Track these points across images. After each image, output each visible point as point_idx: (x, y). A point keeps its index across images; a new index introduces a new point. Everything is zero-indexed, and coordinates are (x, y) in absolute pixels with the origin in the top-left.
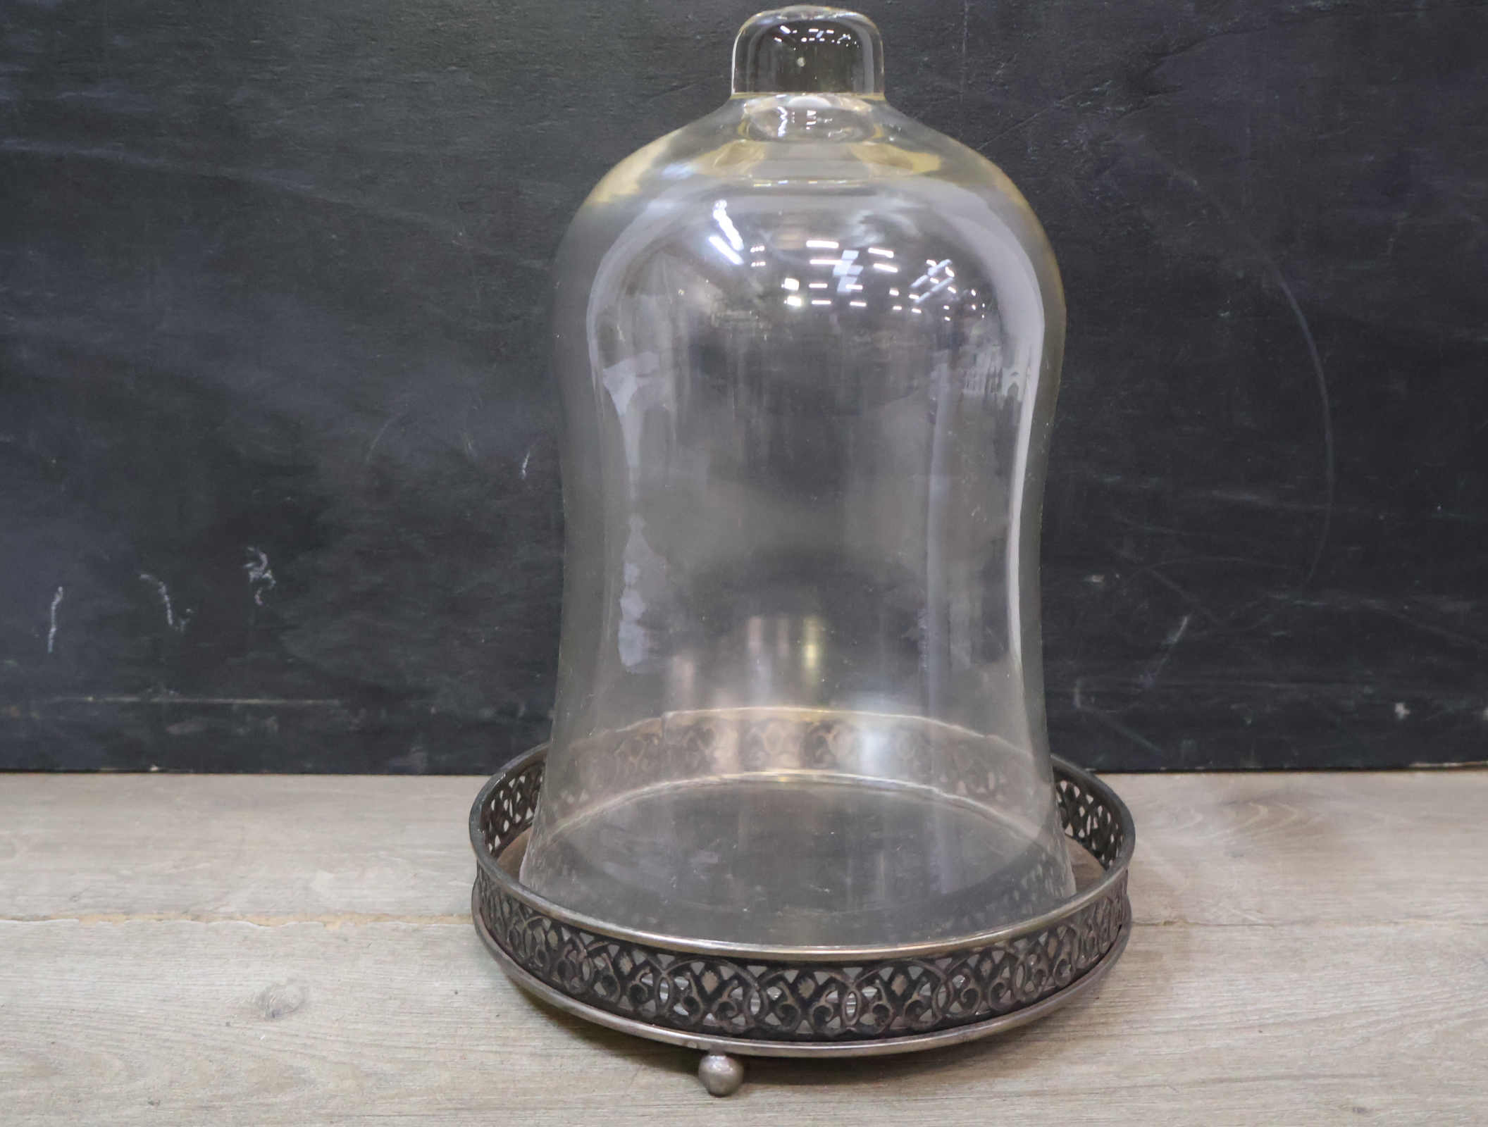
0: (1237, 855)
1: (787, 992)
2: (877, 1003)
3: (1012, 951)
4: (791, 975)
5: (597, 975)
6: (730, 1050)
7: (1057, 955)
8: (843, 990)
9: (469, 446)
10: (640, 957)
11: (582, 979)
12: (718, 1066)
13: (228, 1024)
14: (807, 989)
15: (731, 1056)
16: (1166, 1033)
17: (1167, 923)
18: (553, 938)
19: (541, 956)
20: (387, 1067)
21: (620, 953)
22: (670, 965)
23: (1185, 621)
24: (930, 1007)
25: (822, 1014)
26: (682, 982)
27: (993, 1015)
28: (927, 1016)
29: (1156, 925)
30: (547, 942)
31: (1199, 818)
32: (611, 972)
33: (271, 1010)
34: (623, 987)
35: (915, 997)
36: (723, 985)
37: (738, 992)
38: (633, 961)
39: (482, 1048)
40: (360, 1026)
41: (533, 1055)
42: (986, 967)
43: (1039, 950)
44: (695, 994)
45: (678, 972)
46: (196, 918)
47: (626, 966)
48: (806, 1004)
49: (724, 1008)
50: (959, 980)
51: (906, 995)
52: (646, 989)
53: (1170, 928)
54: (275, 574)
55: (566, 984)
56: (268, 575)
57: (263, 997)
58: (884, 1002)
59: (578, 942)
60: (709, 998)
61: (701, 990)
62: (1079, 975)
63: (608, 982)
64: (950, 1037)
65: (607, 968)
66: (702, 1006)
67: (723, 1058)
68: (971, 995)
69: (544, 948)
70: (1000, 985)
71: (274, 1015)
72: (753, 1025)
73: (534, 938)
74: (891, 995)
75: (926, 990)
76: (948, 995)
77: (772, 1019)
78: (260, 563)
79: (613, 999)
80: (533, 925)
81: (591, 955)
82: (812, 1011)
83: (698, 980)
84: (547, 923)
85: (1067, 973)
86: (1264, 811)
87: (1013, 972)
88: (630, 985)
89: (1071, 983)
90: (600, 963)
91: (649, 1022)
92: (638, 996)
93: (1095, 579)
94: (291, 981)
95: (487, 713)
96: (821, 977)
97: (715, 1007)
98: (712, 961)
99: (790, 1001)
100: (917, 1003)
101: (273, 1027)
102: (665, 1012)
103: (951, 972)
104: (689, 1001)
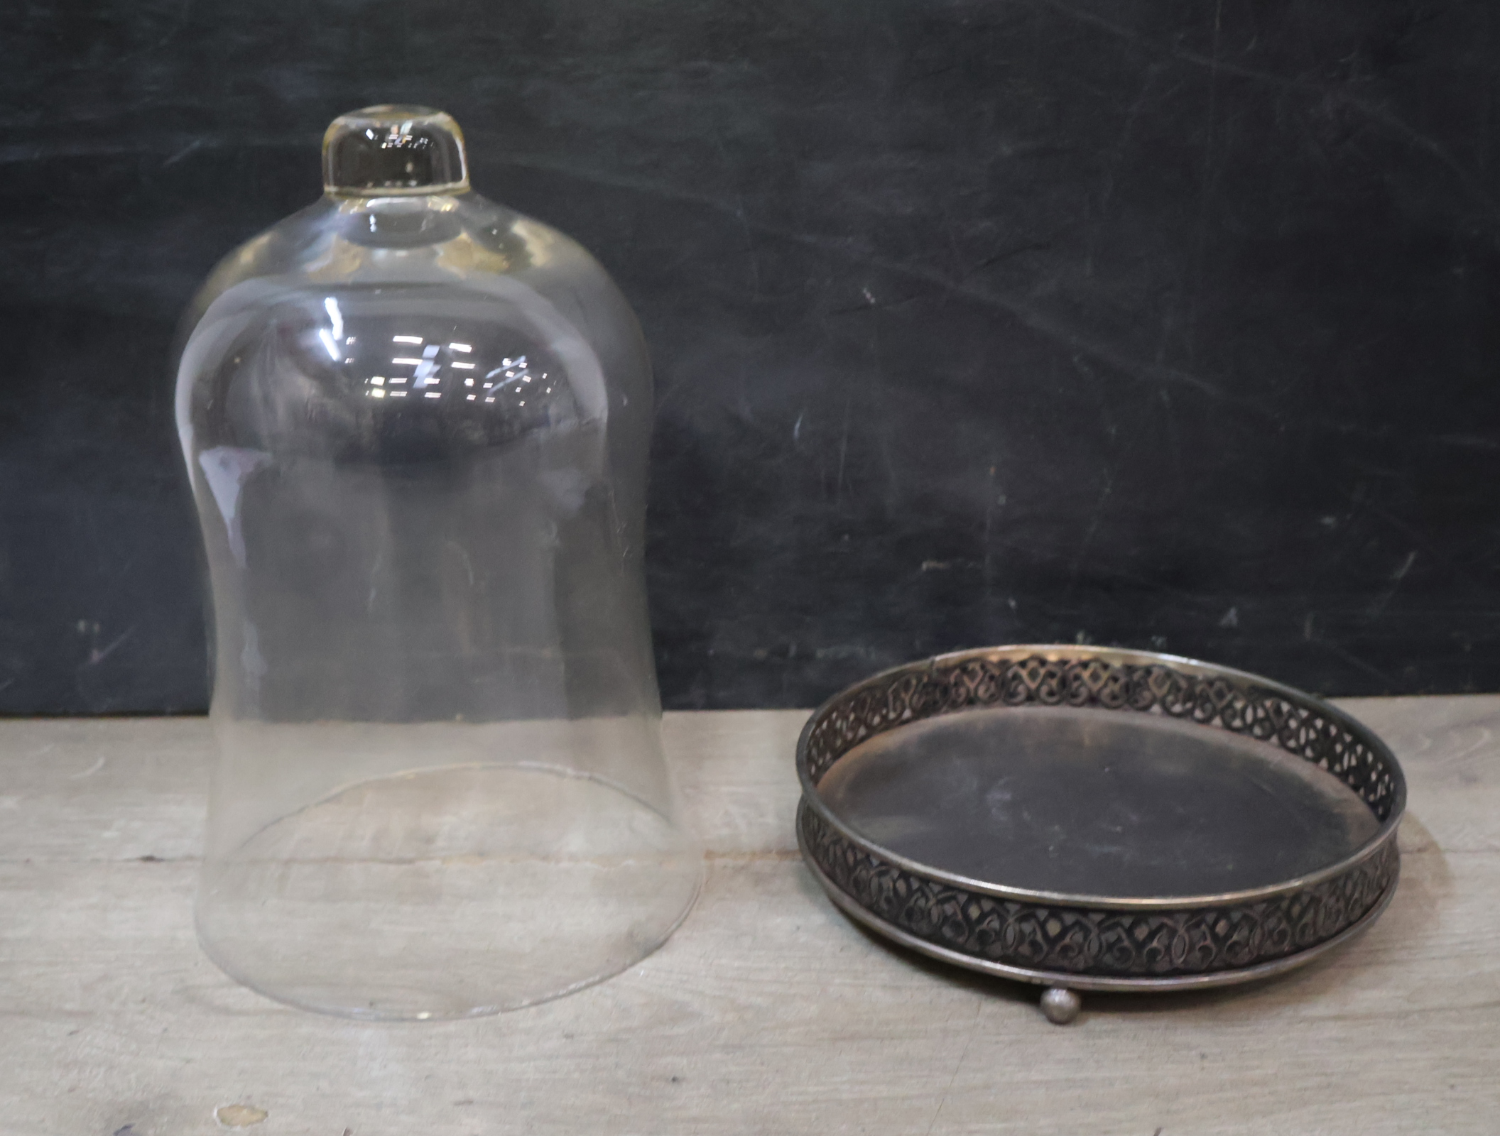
1: (1124, 936)
2: (1202, 944)
3: (1317, 894)
4: (1127, 921)
5: (945, 919)
6: (1071, 985)
7: (1352, 894)
8: (1173, 934)
9: (746, 413)
10: (987, 905)
11: (930, 921)
12: (1058, 997)
14: (1141, 932)
15: (1071, 990)
16: (1443, 958)
18: (901, 886)
19: (888, 900)
21: (969, 901)
22: (1016, 913)
23: (1411, 557)
24: (1248, 945)
25: (1153, 954)
26: (1027, 927)
27: (1298, 949)
28: (1244, 956)
30: (895, 889)
32: (960, 917)
34: (971, 931)
35: (1235, 937)
36: (1065, 930)
37: (1079, 937)
38: (981, 909)
41: (884, 987)
42: (1296, 910)
43: (1338, 892)
44: (1039, 937)
45: (1023, 919)
46: (546, 858)
47: (974, 912)
48: (1140, 945)
49: (1066, 949)
50: (1272, 923)
51: (1228, 936)
52: (993, 934)
55: (914, 926)
57: (630, 935)
58: (1209, 942)
59: (927, 890)
60: (1052, 941)
61: (1045, 934)
62: (1367, 910)
63: (956, 926)
64: (1265, 970)
65: (955, 914)
66: (1045, 948)
67: (1064, 992)
68: (1283, 934)
69: (891, 894)
70: (1306, 925)
72: (1091, 963)
73: (880, 885)
74: (1215, 937)
75: (1244, 931)
76: (1263, 935)
77: (1108, 959)
79: (961, 940)
80: (881, 874)
81: (941, 902)
82: (1145, 951)
83: (1042, 926)
84: (895, 874)
85: (1358, 912)
87: (1316, 913)
88: (977, 930)
89: (1360, 918)
90: (949, 908)
91: (995, 960)
92: (983, 938)
93: (1328, 521)
95: (760, 654)
96: (1154, 922)
97: (1058, 947)
98: (1056, 910)
99: (1126, 943)
100: (1236, 943)
102: (1010, 951)
103: (1266, 915)
104: (1034, 944)
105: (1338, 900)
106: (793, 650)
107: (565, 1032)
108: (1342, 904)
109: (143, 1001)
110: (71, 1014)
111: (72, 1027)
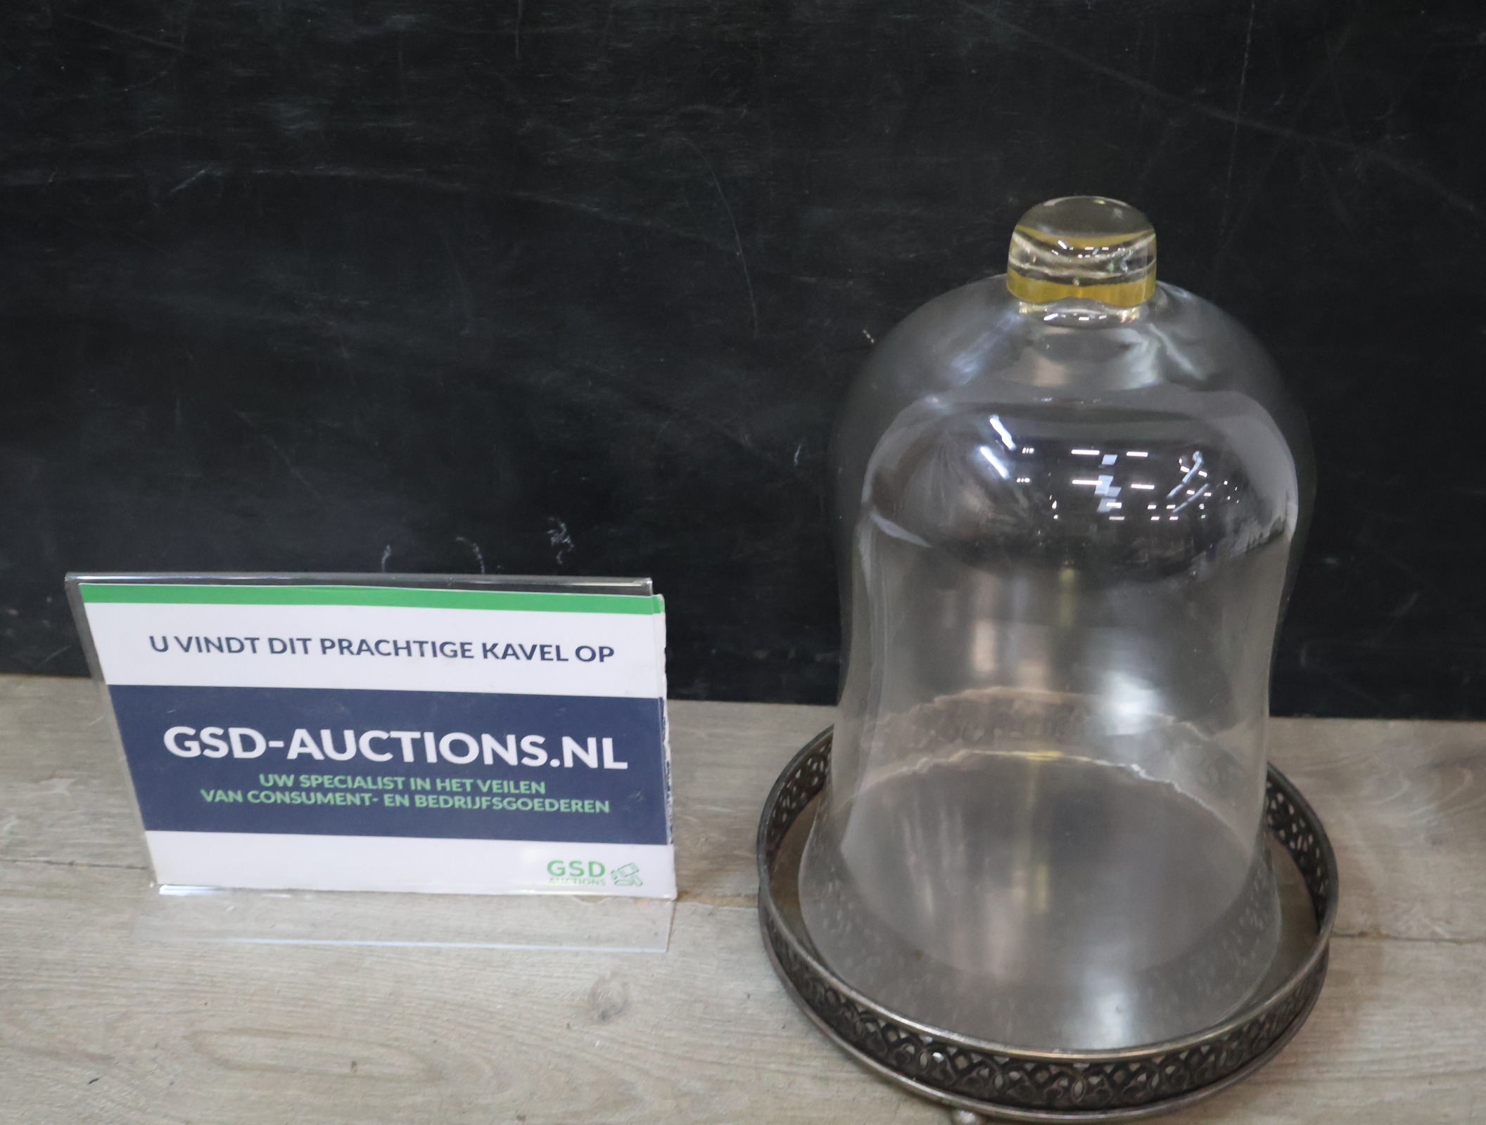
0: (1436, 841)
1: (1026, 1077)
2: (1100, 1088)
3: (1217, 1045)
4: (1029, 1068)
5: (868, 1035)
6: (977, 1110)
8: (1072, 1080)
9: (745, 439)
10: (904, 1035)
11: (855, 1032)
12: (966, 1118)
13: (568, 1026)
14: (1042, 1077)
15: (977, 1113)
16: (1349, 1080)
17: (1362, 934)
18: (831, 996)
20: (698, 1086)
21: (887, 1029)
22: (929, 1044)
23: (1414, 597)
24: (1145, 1088)
25: (1054, 1094)
26: (938, 1057)
27: (1197, 1087)
28: (1141, 1097)
29: (1352, 936)
30: (826, 996)
31: (1406, 785)
32: (880, 1037)
33: (601, 1010)
34: (890, 1050)
35: (1132, 1083)
36: (972, 1067)
37: (985, 1072)
38: (899, 1036)
39: (773, 1066)
40: (673, 1034)
41: (814, 1077)
42: (1195, 1059)
43: (1242, 1037)
44: (949, 1068)
45: (935, 1050)
47: (892, 1037)
48: (1040, 1086)
49: (972, 1081)
50: (1170, 1070)
51: (1125, 1083)
52: (909, 1057)
53: (1364, 942)
54: (573, 539)
56: (567, 540)
57: (593, 995)
58: (1106, 1086)
59: (852, 1009)
60: (961, 1073)
61: (954, 1067)
62: (1275, 1040)
63: (877, 1043)
65: (876, 1033)
66: (955, 1077)
67: (971, 1114)
68: (1180, 1078)
69: (823, 999)
70: (1205, 1069)
71: (604, 1017)
72: (996, 1094)
73: (816, 991)
74: (1113, 1084)
75: (1143, 1078)
76: (1161, 1080)
77: (1011, 1092)
78: (560, 531)
79: (881, 1054)
81: (864, 1021)
82: (1045, 1091)
83: (952, 1058)
84: (826, 987)
86: (1468, 776)
87: (1217, 1057)
88: (895, 1051)
89: (1268, 1048)
90: (871, 1028)
91: (910, 1076)
92: (901, 1057)
94: (614, 974)
96: (1054, 1070)
97: (966, 1078)
98: (964, 1051)
99: (1027, 1083)
100: (1133, 1087)
101: (604, 1031)
102: (924, 1073)
103: (1163, 1065)
104: (944, 1072)
105: (1241, 1043)
106: (792, 654)
107: (519, 1113)
108: (1245, 1047)
109: (156, 1046)
110: (93, 1058)
111: (92, 1074)
